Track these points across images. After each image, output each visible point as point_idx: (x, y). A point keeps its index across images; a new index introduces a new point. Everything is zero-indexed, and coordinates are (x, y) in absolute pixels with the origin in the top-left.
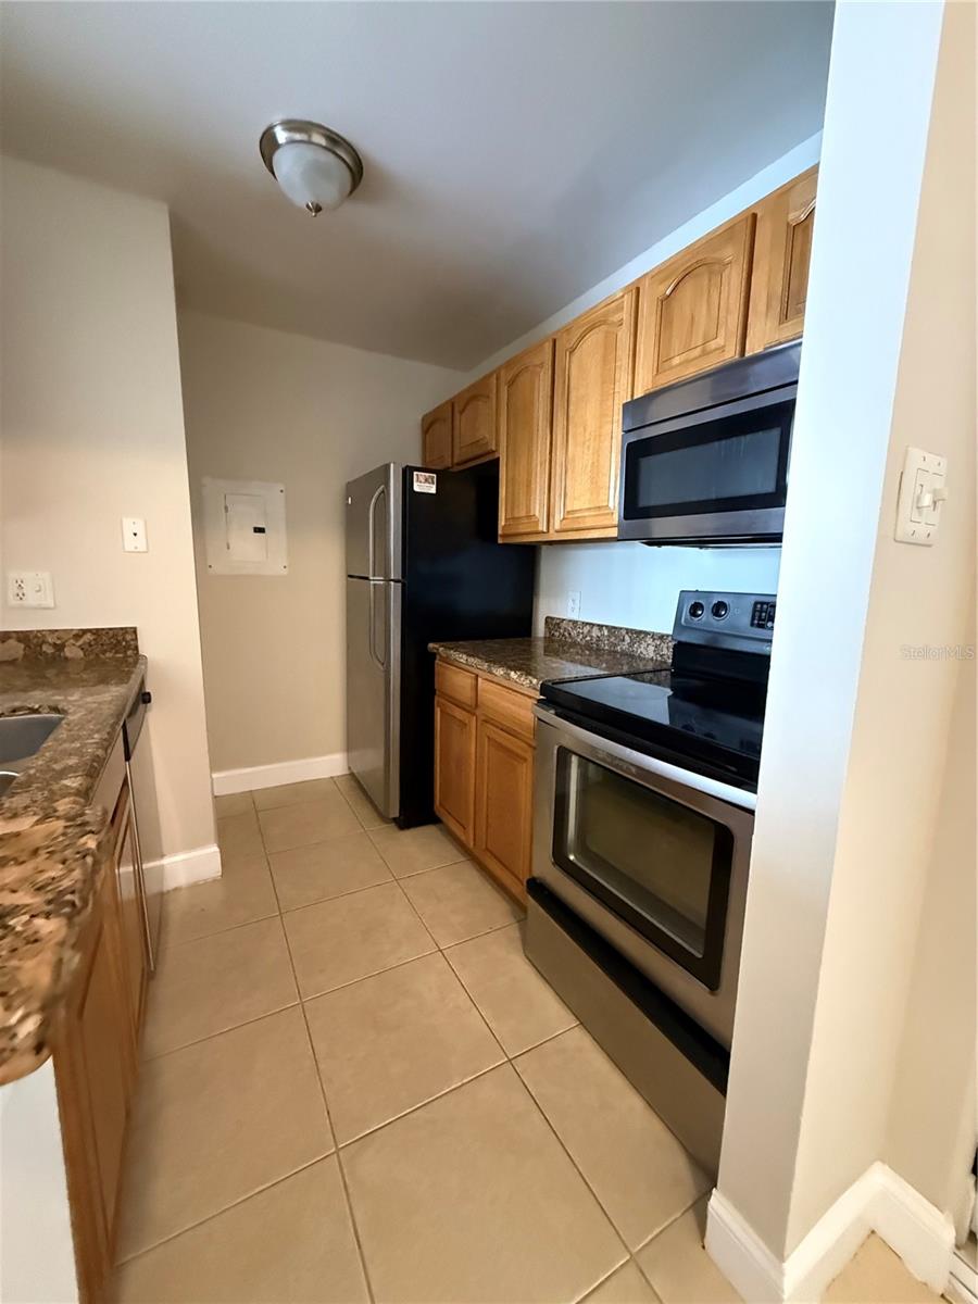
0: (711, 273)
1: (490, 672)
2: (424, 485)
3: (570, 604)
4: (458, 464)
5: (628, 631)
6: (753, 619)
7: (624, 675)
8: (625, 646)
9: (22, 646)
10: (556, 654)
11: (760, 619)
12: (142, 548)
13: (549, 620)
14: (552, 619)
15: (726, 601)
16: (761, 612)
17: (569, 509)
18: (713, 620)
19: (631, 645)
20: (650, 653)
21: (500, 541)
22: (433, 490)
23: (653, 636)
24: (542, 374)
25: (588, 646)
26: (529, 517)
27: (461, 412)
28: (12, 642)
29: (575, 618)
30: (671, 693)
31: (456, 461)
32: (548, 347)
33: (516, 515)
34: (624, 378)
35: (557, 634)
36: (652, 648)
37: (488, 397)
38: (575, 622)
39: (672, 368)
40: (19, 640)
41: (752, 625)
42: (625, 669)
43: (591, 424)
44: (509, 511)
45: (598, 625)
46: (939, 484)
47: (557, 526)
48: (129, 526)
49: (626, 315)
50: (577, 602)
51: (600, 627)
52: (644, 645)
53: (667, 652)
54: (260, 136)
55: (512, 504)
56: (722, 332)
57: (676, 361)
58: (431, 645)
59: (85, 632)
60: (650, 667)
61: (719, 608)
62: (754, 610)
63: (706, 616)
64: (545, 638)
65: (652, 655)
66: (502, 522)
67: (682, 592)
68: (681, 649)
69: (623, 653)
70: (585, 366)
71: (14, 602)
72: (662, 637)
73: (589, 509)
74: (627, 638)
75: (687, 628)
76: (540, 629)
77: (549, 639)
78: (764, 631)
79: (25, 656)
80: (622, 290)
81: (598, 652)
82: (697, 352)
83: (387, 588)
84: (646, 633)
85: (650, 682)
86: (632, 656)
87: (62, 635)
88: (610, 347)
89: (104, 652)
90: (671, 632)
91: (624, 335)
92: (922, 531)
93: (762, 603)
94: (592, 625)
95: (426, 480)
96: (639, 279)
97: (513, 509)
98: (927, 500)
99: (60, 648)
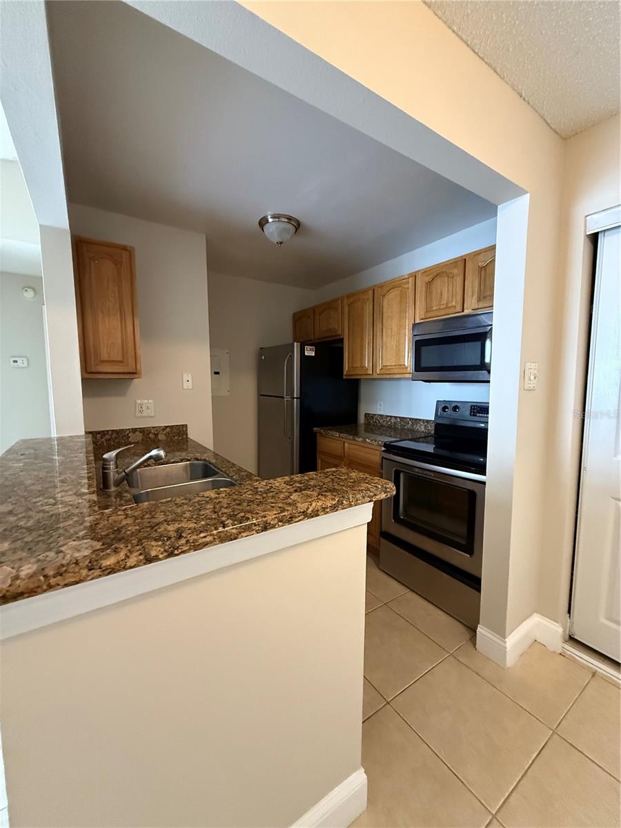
0: (448, 277)
1: (354, 440)
2: (310, 352)
3: (379, 407)
4: (318, 339)
5: (410, 419)
6: (471, 412)
7: (409, 440)
8: (409, 426)
9: (142, 434)
10: (372, 431)
11: (474, 412)
12: (190, 387)
13: (366, 415)
14: (369, 414)
15: (458, 405)
16: (474, 409)
17: (385, 364)
18: (453, 413)
19: (412, 425)
20: (423, 428)
21: (344, 377)
22: (313, 355)
23: (423, 421)
24: (368, 304)
25: (390, 427)
26: (362, 367)
27: (320, 314)
28: (137, 433)
29: (382, 413)
30: (434, 446)
31: (316, 337)
32: (371, 292)
33: (355, 366)
34: (410, 312)
35: (372, 422)
36: (423, 427)
37: (336, 309)
38: (382, 416)
39: (433, 311)
40: (140, 432)
41: (471, 415)
42: (410, 437)
43: (395, 328)
44: (350, 364)
45: (395, 417)
46: (536, 372)
47: (378, 372)
48: (186, 377)
49: (411, 285)
50: (382, 406)
51: (396, 417)
52: (419, 425)
53: (431, 428)
54: (260, 218)
55: (352, 360)
56: (454, 300)
57: (435, 308)
58: (315, 429)
59: (167, 427)
60: (423, 435)
61: (455, 408)
62: (471, 409)
63: (449, 411)
64: (365, 424)
65: (423, 430)
66: (346, 368)
67: (438, 401)
68: (438, 426)
69: (409, 430)
70: (390, 303)
71: (138, 414)
72: (428, 421)
73: (395, 366)
74: (410, 422)
75: (441, 417)
76: (362, 419)
77: (367, 424)
78: (475, 417)
79: (142, 440)
80: (408, 275)
81: (395, 429)
82: (444, 306)
83: (293, 402)
84: (420, 420)
85: (423, 442)
86: (414, 431)
87: (157, 429)
88: (403, 297)
89: (174, 437)
90: (433, 419)
91: (410, 293)
92: (532, 386)
93: (474, 406)
94: (391, 417)
95: (310, 350)
96: (416, 272)
97: (352, 363)
98: (532, 377)
99: (156, 435)
